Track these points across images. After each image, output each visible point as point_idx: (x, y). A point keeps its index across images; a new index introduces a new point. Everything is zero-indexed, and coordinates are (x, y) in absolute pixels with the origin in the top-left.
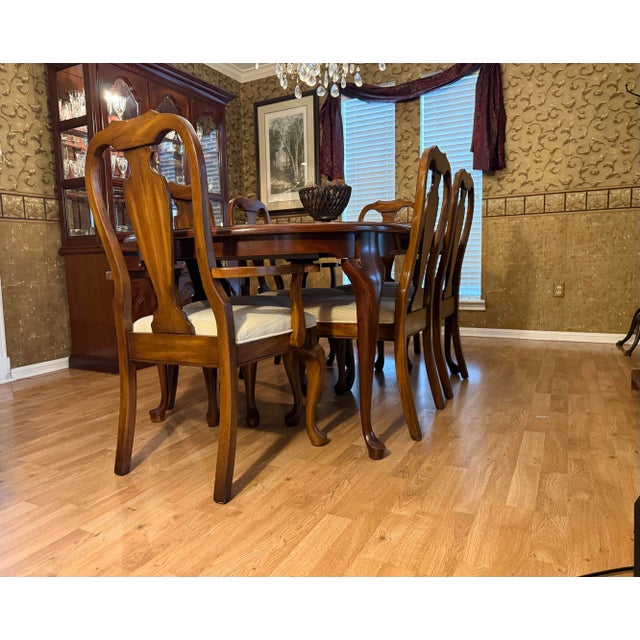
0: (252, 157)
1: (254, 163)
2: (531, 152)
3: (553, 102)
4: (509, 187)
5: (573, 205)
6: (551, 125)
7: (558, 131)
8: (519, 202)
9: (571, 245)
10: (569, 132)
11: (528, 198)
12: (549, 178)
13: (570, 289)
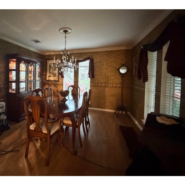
2: (99, 75)
3: (102, 67)
5: (106, 86)
7: (104, 72)
9: (106, 93)
11: (98, 84)
12: (102, 81)
13: (106, 101)
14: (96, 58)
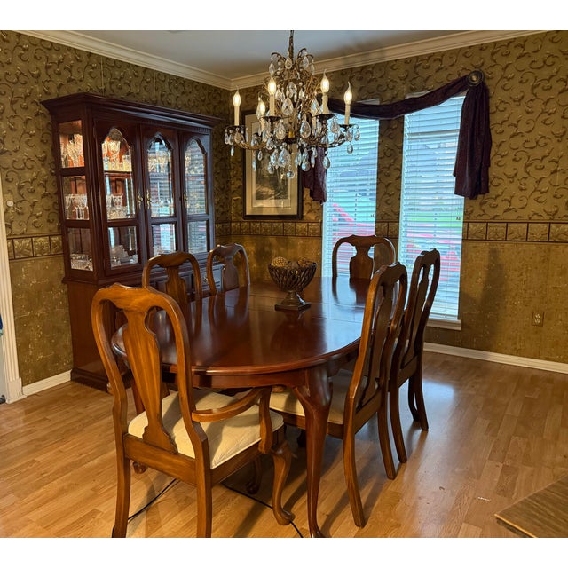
0: (239, 162)
1: (241, 169)
2: (516, 179)
3: (541, 130)
4: (492, 213)
5: (557, 237)
6: (539, 153)
7: (546, 160)
8: (501, 228)
9: (553, 276)
10: (557, 162)
11: (510, 225)
12: (534, 207)
13: (550, 319)
14: (502, 77)
